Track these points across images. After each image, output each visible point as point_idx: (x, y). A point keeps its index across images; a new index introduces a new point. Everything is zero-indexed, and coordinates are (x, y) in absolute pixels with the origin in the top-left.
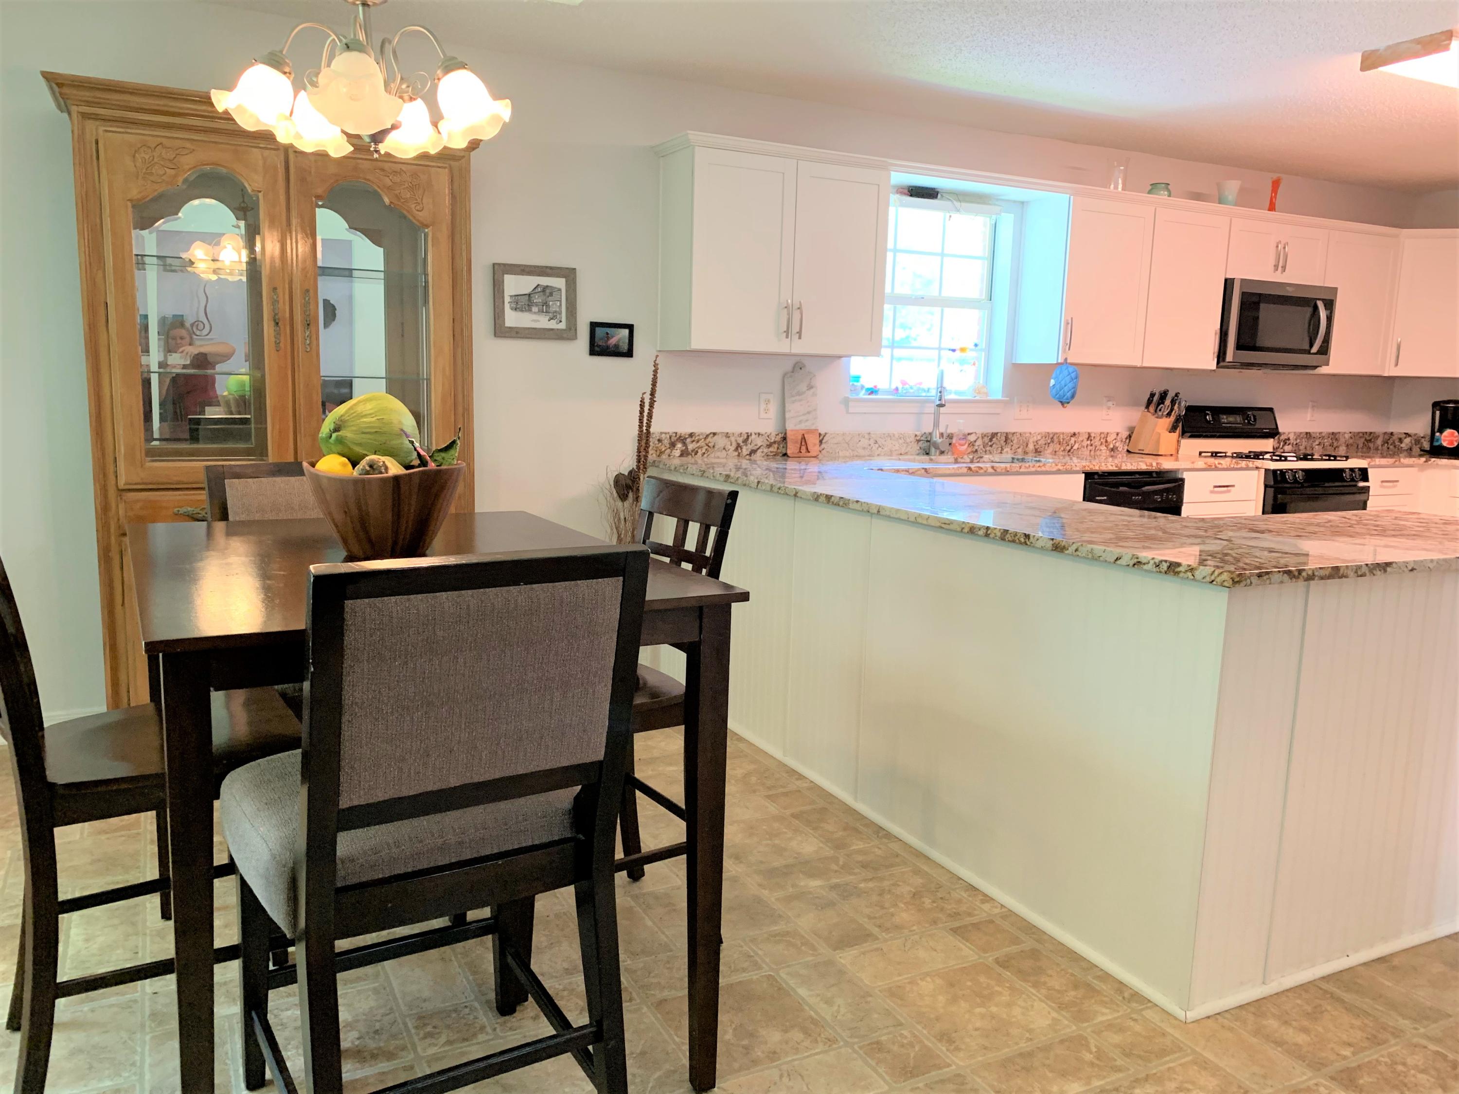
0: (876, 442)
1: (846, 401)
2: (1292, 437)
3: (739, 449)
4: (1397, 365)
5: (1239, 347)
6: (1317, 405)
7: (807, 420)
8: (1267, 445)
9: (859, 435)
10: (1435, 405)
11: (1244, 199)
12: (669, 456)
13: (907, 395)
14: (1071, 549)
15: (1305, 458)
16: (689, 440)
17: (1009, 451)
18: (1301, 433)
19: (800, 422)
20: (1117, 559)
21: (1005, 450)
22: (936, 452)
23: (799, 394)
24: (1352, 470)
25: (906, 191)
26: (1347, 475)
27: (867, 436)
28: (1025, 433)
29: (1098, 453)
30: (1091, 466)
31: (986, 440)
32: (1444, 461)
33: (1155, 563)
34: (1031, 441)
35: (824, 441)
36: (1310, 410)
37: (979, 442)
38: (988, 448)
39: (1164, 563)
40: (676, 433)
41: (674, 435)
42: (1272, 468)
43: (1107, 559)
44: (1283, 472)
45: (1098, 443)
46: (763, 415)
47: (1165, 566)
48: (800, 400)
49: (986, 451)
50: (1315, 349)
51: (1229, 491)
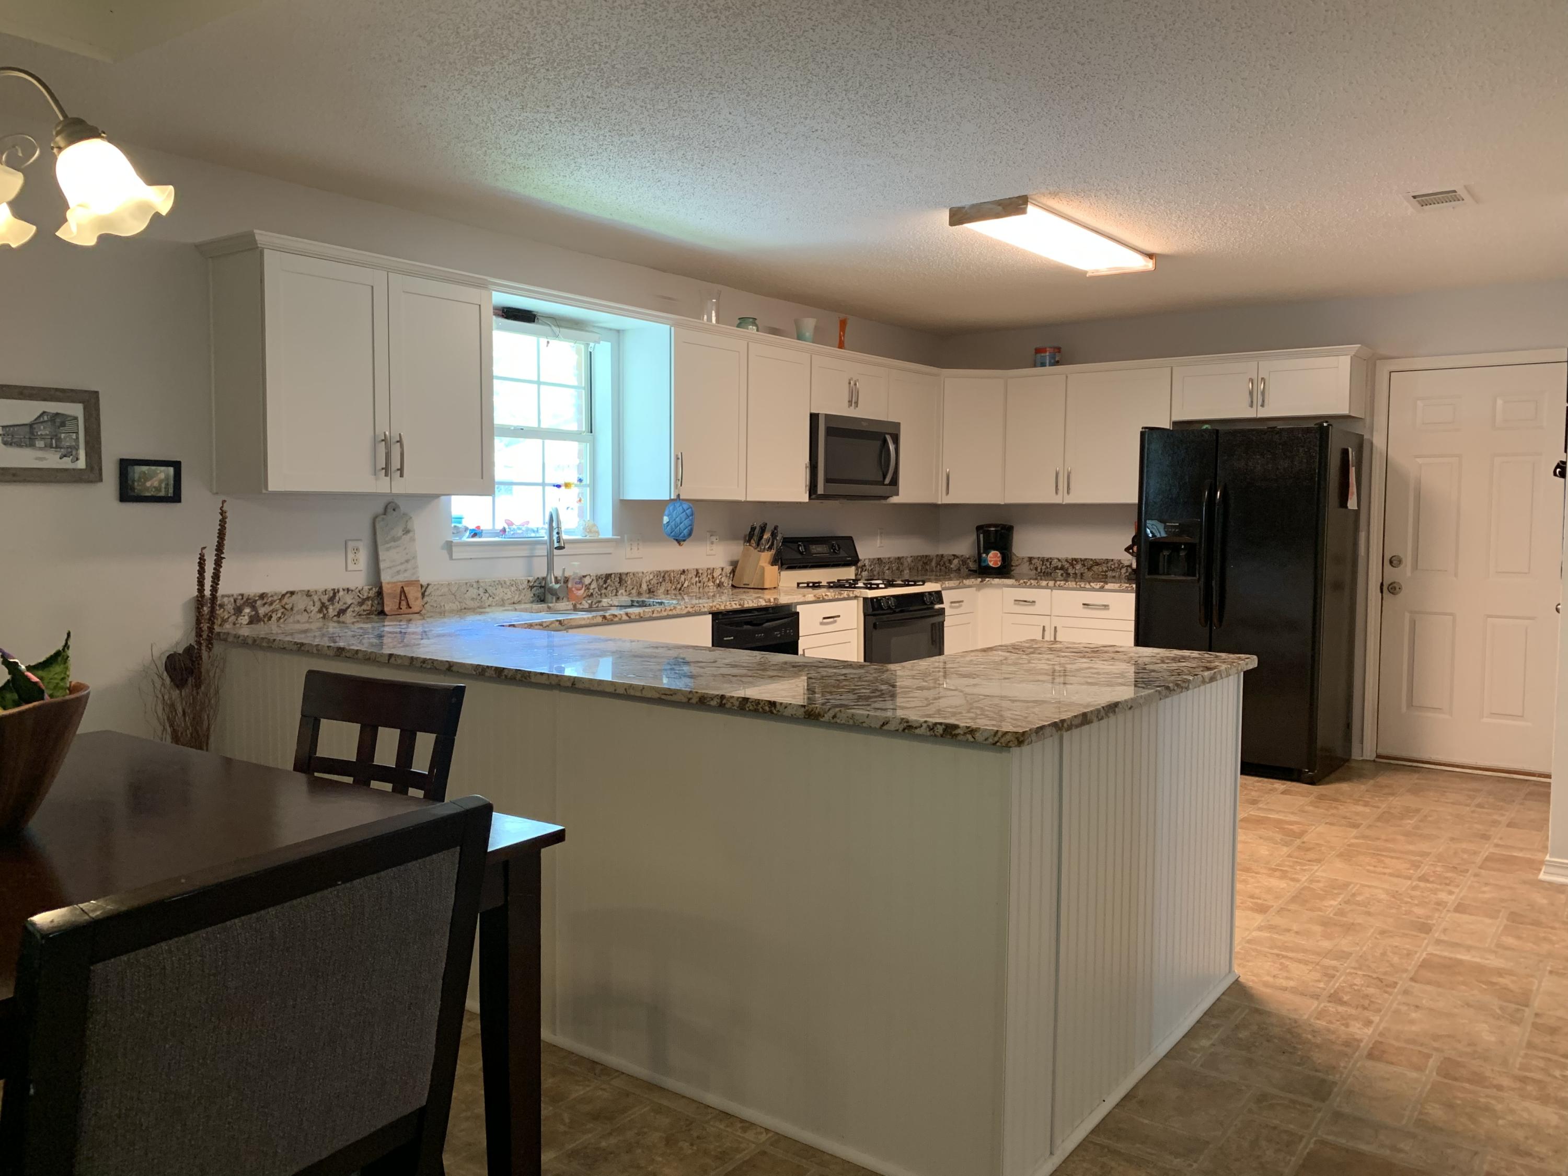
0: (486, 591)
1: (449, 546)
2: (867, 563)
3: (324, 610)
4: (947, 493)
5: (828, 481)
6: (886, 532)
7: (406, 570)
8: (849, 573)
9: (466, 583)
10: (979, 528)
11: (819, 337)
12: (234, 624)
13: (516, 536)
14: (827, 717)
15: (890, 584)
16: (259, 603)
17: (624, 593)
18: (874, 559)
19: (398, 572)
20: (883, 724)
21: (620, 592)
22: (552, 599)
23: (394, 539)
24: (930, 593)
25: (500, 313)
26: (926, 599)
27: (475, 585)
28: (638, 573)
29: (707, 589)
30: (718, 606)
31: (601, 582)
32: (997, 581)
33: (928, 726)
34: (644, 581)
35: (426, 594)
36: (879, 537)
37: (594, 585)
38: (603, 591)
39: (938, 726)
40: (242, 595)
41: (240, 597)
42: (869, 596)
43: (873, 726)
44: (878, 600)
45: (705, 580)
46: (351, 566)
47: (940, 729)
48: (396, 547)
49: (601, 594)
50: (887, 481)
51: (835, 622)
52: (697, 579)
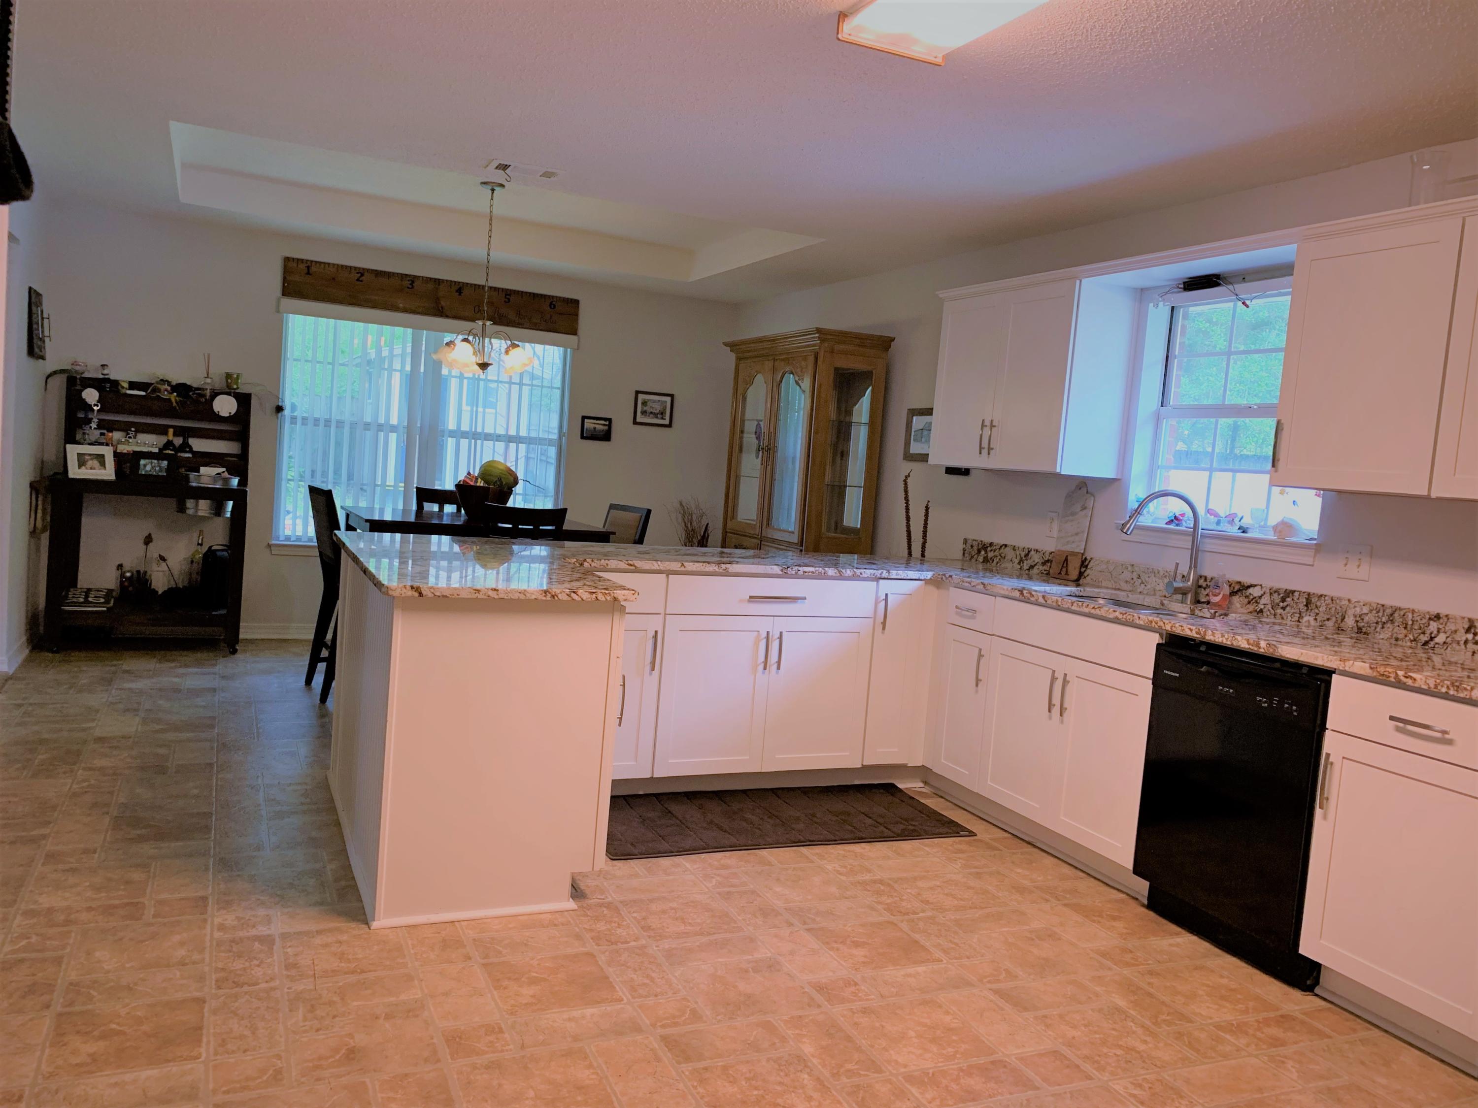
0: (1139, 577)
3: (1022, 563)
7: (1073, 542)
9: (1122, 565)
16: (989, 549)
17: (1313, 623)
19: (1068, 542)
21: (1306, 619)
23: (1073, 514)
25: (1183, 286)
28: (1340, 599)
31: (1277, 598)
34: (1350, 612)
35: (1089, 567)
37: (1266, 600)
38: (1279, 611)
40: (982, 541)
46: (1048, 533)
48: (1072, 521)
49: (1275, 615)
52: (1470, 636)
